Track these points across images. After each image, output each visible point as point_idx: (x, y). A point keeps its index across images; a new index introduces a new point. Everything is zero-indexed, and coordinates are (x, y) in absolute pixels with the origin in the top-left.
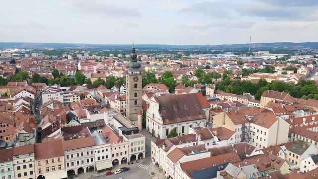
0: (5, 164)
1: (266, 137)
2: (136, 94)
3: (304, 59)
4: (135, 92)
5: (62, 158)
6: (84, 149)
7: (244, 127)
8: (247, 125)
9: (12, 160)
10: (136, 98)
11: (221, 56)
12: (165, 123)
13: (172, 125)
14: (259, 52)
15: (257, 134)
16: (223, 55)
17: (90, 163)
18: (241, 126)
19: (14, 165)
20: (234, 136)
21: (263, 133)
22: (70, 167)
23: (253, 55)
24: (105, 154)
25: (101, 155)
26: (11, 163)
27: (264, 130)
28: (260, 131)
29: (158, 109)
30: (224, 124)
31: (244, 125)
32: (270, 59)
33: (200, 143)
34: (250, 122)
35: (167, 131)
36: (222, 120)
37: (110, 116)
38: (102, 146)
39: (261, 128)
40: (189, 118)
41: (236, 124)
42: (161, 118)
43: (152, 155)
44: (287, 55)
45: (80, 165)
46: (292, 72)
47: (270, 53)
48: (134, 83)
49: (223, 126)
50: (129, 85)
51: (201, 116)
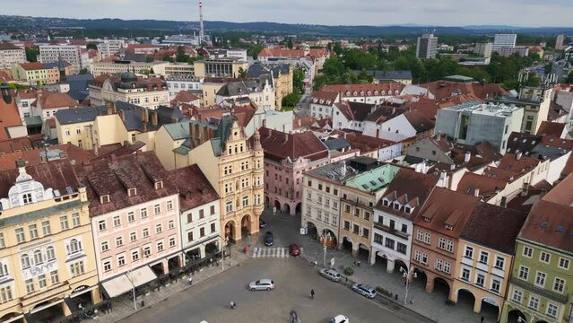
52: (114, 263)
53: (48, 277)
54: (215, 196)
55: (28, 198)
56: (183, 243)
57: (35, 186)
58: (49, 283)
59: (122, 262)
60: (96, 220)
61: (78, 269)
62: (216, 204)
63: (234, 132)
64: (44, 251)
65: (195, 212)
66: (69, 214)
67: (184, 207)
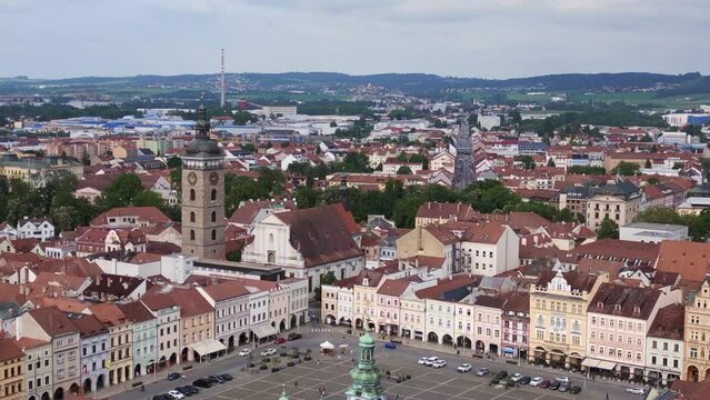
0: (148, 324)
1: (494, 261)
2: (214, 214)
3: (413, 130)
4: (213, 209)
5: (211, 316)
6: (227, 303)
7: (454, 250)
8: (458, 245)
9: (153, 317)
10: (214, 225)
11: (140, 124)
12: (307, 266)
13: (318, 268)
14: (266, 111)
15: (475, 260)
16: (145, 121)
17: (244, 328)
18: (449, 249)
19: (158, 326)
20: (445, 265)
21: (488, 254)
22: (221, 335)
23: (254, 119)
24: (263, 309)
25: (254, 312)
26: (154, 323)
27: (488, 248)
28: (481, 254)
29: (288, 237)
30: (421, 249)
31: (454, 246)
32: (316, 134)
33: (413, 272)
34: (462, 240)
35: (310, 279)
36: (415, 243)
37: (188, 263)
38: (256, 296)
39: (482, 247)
40: (340, 255)
41: (446, 243)
42: (299, 255)
43: (325, 312)
44: (358, 118)
45: (232, 332)
46: (420, 167)
47: (298, 113)
48: (212, 187)
49: (420, 253)
50: (199, 195)
51: (356, 252)
52: (597, 350)
53: (561, 337)
54: (681, 337)
55: (559, 287)
56: (646, 362)
57: (564, 281)
58: (561, 341)
59: (602, 352)
60: (591, 315)
61: (577, 342)
62: (681, 344)
63: (703, 289)
64: (561, 321)
65: (661, 342)
66: (577, 304)
67: (652, 332)
